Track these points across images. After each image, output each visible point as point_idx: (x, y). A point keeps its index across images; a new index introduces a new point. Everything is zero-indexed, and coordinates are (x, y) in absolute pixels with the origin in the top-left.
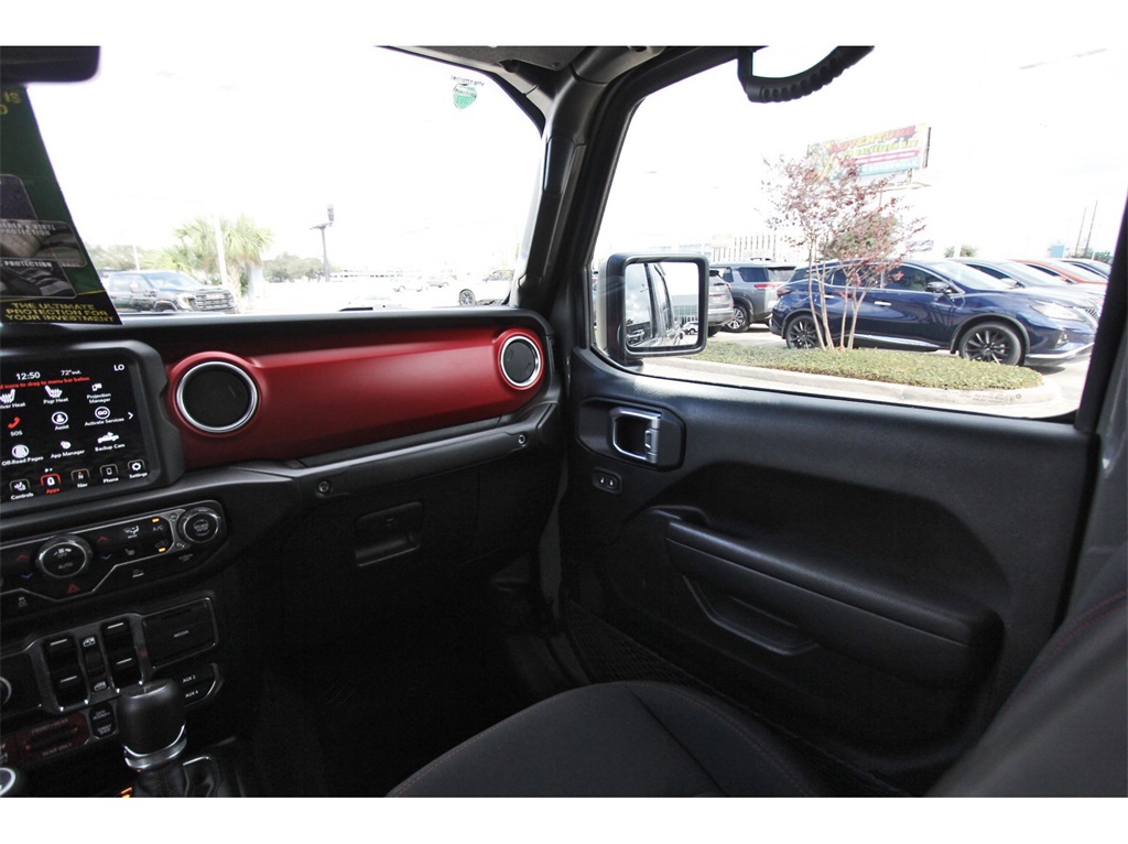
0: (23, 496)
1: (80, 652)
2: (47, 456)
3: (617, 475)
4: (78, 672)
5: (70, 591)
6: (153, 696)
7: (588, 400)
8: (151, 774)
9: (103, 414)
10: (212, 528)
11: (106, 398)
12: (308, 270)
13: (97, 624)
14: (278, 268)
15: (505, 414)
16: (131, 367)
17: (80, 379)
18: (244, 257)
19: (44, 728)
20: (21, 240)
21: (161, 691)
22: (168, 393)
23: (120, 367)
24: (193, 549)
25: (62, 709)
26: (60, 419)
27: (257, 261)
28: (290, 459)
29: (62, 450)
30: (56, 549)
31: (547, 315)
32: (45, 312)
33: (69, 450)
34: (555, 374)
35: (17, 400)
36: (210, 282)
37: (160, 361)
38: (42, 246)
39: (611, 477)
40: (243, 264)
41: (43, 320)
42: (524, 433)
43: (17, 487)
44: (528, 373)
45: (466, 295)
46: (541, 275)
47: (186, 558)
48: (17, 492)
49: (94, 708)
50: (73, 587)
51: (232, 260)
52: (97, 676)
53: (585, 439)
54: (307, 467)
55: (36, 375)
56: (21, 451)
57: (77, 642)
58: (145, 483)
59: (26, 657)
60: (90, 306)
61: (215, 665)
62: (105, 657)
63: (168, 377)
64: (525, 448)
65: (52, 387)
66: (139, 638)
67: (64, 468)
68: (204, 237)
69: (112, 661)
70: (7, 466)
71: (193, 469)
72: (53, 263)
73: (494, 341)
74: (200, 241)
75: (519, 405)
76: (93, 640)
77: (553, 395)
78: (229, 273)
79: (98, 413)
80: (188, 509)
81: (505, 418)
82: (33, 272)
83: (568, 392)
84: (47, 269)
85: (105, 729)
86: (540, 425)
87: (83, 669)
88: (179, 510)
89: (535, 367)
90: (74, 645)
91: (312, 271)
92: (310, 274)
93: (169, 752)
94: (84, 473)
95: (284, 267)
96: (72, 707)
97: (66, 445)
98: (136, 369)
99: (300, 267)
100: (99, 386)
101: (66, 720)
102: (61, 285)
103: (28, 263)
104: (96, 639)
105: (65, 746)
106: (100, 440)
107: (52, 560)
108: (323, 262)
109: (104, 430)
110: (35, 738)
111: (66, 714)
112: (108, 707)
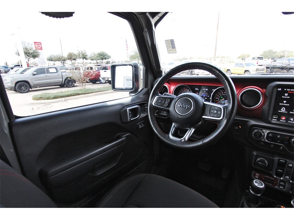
0: (291, 122)
1: (286, 166)
4: (283, 171)
19: (268, 177)
25: (275, 176)
43: (291, 119)
49: (281, 181)
52: (288, 174)
57: (287, 163)
59: (274, 160)
62: (292, 171)
70: (291, 113)
76: (291, 165)
85: (282, 187)
87: (285, 171)
96: (277, 177)
104: (293, 165)
105: (270, 184)
110: (265, 178)
111: (275, 178)
112: (285, 183)
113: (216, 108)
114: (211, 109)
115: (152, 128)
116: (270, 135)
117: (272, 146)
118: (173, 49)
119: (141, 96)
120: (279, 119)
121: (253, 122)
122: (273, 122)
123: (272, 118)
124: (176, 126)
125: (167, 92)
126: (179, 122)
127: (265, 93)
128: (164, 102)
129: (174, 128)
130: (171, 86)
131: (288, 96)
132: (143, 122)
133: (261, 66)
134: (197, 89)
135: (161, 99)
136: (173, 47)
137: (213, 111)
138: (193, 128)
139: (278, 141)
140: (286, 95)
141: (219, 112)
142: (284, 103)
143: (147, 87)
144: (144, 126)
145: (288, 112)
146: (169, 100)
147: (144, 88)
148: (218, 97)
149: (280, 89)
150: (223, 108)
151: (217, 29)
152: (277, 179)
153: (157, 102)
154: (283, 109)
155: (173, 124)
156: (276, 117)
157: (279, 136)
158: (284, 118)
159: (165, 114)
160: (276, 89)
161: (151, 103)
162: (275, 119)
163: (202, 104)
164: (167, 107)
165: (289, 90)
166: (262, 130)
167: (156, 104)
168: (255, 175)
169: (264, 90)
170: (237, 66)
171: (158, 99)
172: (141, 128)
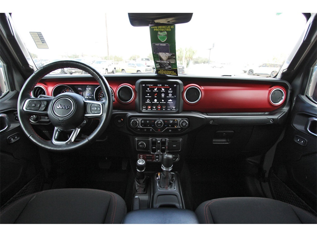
1: (157, 143)
2: (159, 102)
3: (306, 140)
4: (156, 147)
5: (158, 130)
6: (169, 157)
7: (300, 113)
8: (165, 172)
9: (170, 95)
10: (186, 125)
11: (171, 92)
12: (204, 61)
13: (161, 138)
14: (196, 61)
15: (267, 112)
16: (177, 86)
17: (168, 87)
18: (189, 58)
19: (148, 155)
20: (165, 57)
21: (170, 156)
22: (183, 93)
23: (175, 86)
24: (181, 128)
26: (163, 95)
27: (192, 59)
28: (204, 113)
29: (162, 101)
30: (158, 121)
31: (290, 82)
32: (165, 72)
33: (163, 102)
34: (289, 102)
35: (157, 90)
36: (180, 64)
37: (183, 85)
38: (169, 58)
39: (303, 139)
40: (188, 59)
41: (164, 74)
42: (273, 119)
43: (154, 107)
44: (278, 100)
45: (251, 71)
46: (293, 69)
47: (179, 130)
48: (154, 109)
49: (157, 155)
50: (159, 130)
51: (186, 58)
52: (158, 149)
53: (295, 125)
54: (208, 115)
55: (161, 85)
56: (156, 100)
58: (175, 112)
59: (149, 141)
60: (173, 72)
61: (178, 155)
62: (161, 146)
63: (184, 89)
64: (272, 124)
65: (163, 88)
66: (167, 144)
67: (162, 105)
68: (181, 52)
69: (161, 147)
71: (184, 111)
72: (170, 62)
73: (269, 89)
74: (180, 53)
75: (272, 110)
77: (286, 109)
78: (185, 62)
79: (169, 95)
80: (182, 119)
81: (266, 113)
82: (165, 64)
83: (292, 108)
84: (168, 63)
85: (157, 160)
86: (279, 118)
88: (180, 119)
89: (282, 99)
90: (156, 141)
91: (205, 62)
92: (204, 63)
93: (169, 169)
94: (165, 107)
95: (198, 60)
96: (153, 153)
97: (163, 101)
98: (178, 86)
99: (202, 61)
100: (171, 89)
101: (152, 155)
102: (170, 67)
103: (165, 62)
104: (160, 141)
105: (150, 160)
106: (169, 101)
107: (157, 123)
108: (208, 59)
109: (170, 98)
110: (147, 157)
111: (152, 154)
112: (159, 156)
113: (96, 105)
114: (92, 106)
115: (28, 138)
116: (143, 122)
117: (145, 130)
118: (43, 44)
119: (6, 102)
120: (147, 109)
121: (130, 114)
122: (143, 111)
123: (143, 108)
124: (59, 130)
125: (45, 95)
126: (60, 124)
127: (135, 89)
128: (39, 106)
129: (57, 132)
130: (48, 87)
131: (149, 90)
132: (16, 134)
133: (149, 66)
134: (80, 89)
135: (35, 102)
136: (43, 41)
137: (93, 109)
138: (78, 128)
139: (148, 126)
140: (148, 89)
141: (99, 109)
142: (148, 96)
143: (15, 89)
144: (18, 138)
145: (152, 102)
146: (45, 103)
147: (10, 92)
148: (101, 95)
149: (144, 85)
150: (101, 104)
151: (106, 27)
152: (154, 154)
153: (29, 106)
154: (148, 100)
155: (56, 128)
156: (145, 107)
157: (148, 122)
158: (150, 108)
159: (46, 119)
160: (142, 85)
161: (21, 108)
162: (144, 108)
163: (83, 102)
164: (44, 110)
165: (149, 85)
166: (136, 119)
167: (28, 109)
168: (140, 157)
169: (134, 86)
170: (130, 66)
171: (30, 103)
172: (14, 142)
